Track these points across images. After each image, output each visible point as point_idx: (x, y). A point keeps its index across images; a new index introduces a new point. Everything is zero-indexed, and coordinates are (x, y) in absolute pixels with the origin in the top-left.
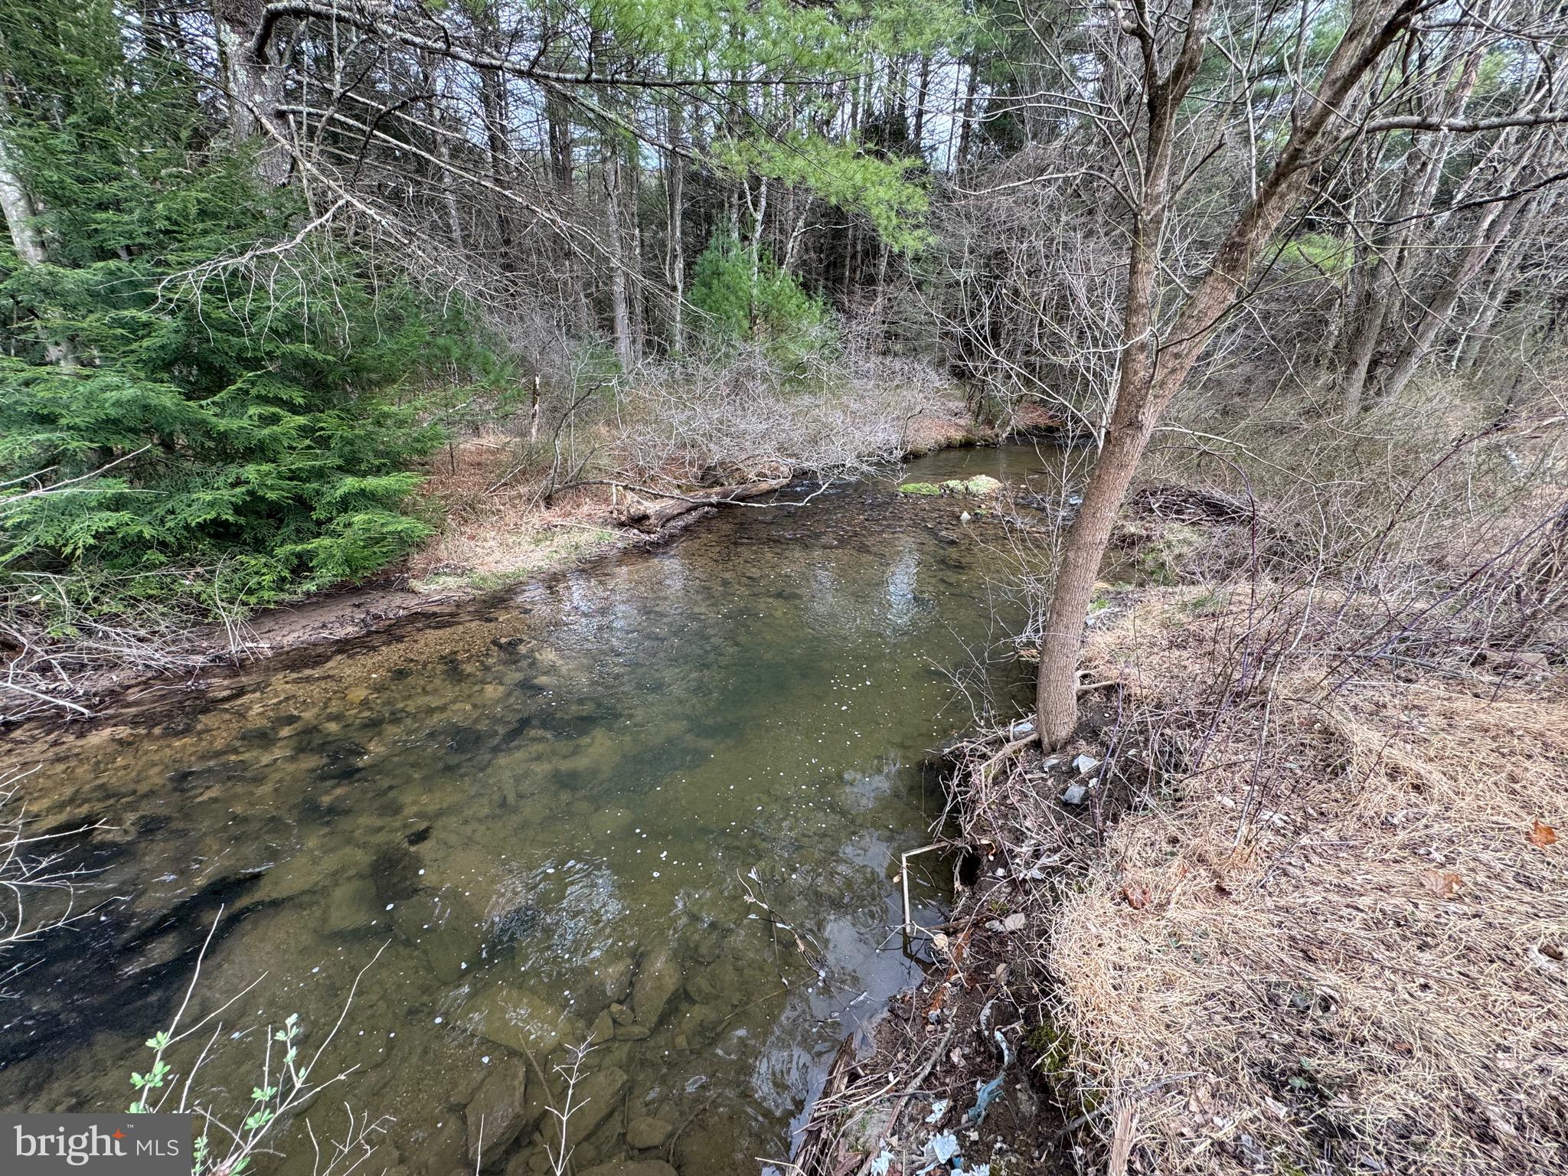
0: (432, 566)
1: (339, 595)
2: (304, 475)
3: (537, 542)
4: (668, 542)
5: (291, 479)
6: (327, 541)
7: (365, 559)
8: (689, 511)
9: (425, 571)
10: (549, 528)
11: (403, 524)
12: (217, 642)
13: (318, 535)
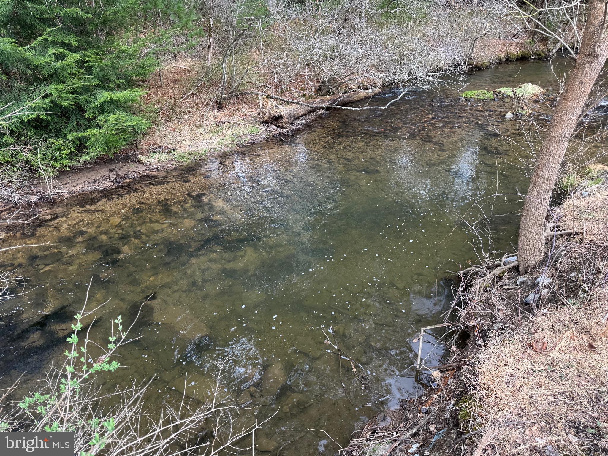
0: (151, 147)
1: (102, 164)
2: (79, 90)
3: (213, 133)
4: (295, 133)
5: (72, 93)
6: (94, 131)
7: (115, 142)
8: (309, 112)
9: (148, 150)
10: (220, 124)
11: (136, 121)
12: (41, 189)
13: (89, 127)
